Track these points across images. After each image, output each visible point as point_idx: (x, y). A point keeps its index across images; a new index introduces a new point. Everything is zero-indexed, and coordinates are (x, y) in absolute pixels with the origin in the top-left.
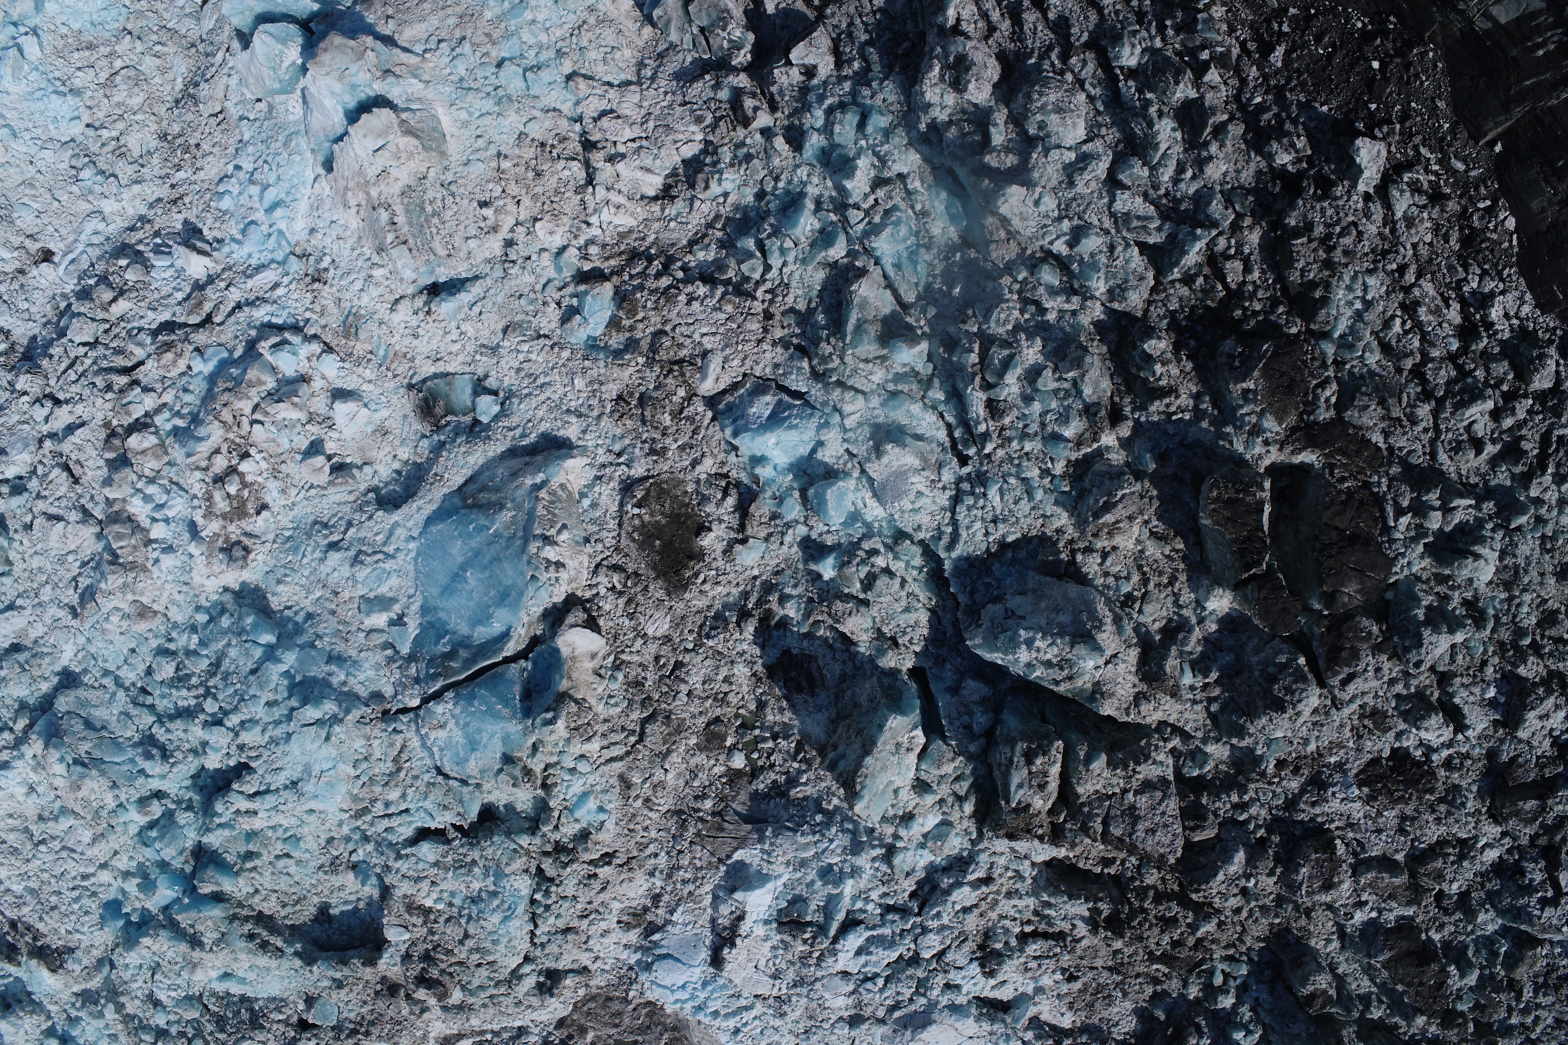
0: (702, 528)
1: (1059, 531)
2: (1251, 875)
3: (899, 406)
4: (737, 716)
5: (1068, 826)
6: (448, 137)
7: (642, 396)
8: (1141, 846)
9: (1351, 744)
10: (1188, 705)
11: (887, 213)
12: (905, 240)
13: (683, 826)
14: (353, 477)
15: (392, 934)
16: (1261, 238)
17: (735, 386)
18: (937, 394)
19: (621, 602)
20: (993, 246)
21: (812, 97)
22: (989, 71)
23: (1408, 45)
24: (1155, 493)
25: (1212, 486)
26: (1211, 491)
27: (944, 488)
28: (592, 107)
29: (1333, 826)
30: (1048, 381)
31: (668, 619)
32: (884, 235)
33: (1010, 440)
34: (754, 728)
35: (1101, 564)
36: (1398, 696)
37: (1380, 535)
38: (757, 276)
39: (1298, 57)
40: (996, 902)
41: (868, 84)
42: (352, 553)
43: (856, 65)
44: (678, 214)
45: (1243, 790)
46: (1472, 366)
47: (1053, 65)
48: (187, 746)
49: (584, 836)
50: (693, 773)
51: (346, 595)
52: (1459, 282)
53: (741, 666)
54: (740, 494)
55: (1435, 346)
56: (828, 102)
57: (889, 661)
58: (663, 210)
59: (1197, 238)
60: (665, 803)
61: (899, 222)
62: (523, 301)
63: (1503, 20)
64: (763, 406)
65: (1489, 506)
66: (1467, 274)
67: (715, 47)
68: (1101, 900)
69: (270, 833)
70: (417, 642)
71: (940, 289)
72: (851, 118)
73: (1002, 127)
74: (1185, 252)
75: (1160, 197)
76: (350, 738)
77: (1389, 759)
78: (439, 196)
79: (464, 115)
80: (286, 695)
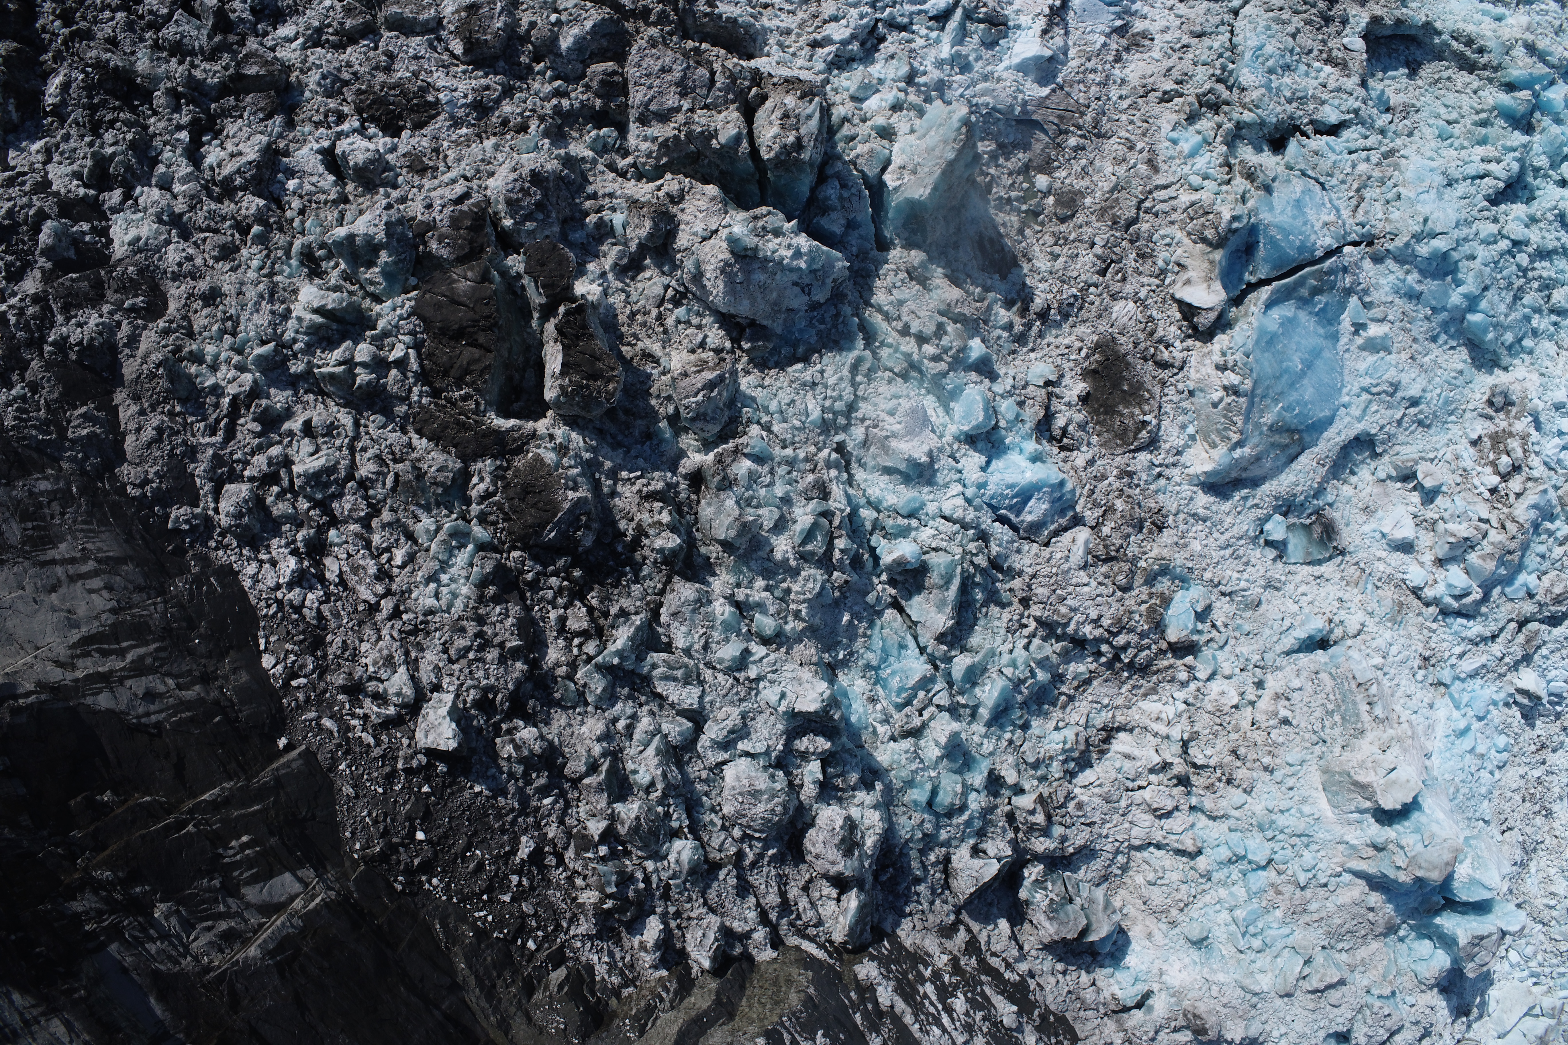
0: (1084, 399)
1: (747, 372)
2: (553, 25)
3: (909, 501)
4: (1042, 224)
5: (747, 83)
6: (1321, 788)
7: (1140, 531)
8: (678, 55)
9: (446, 144)
10: (619, 193)
11: (908, 703)
12: (893, 673)
13: (1096, 124)
14: (1396, 467)
15: (1359, 44)
16: (546, 654)
17: (1057, 533)
18: (867, 514)
19: (1160, 333)
20: (815, 659)
21: (978, 824)
22: (821, 838)
23: (384, 856)
24: (653, 402)
25: (613, 395)
26: (615, 389)
27: (863, 420)
28: (1179, 821)
29: (463, 67)
30: (768, 516)
31: (1114, 316)
32: (917, 677)
33: (807, 459)
34: (1026, 212)
35: (706, 336)
36: (395, 187)
37: (424, 341)
38: (1036, 641)
39: (502, 846)
40: (801, 25)
41: (925, 835)
42: (1399, 395)
43: (932, 858)
44: (1099, 712)
45: (557, 110)
46: (312, 513)
47: (751, 847)
48: (1542, 225)
49: (1192, 118)
50: (1085, 172)
51: (1404, 356)
52: (327, 601)
53: (1043, 268)
54: (1049, 430)
55: (356, 534)
56: (965, 817)
57: (916, 256)
58: (1113, 717)
59: (619, 653)
60: (1113, 146)
61: (899, 692)
62: (1247, 627)
63: (288, 876)
64: (1035, 510)
65: (297, 367)
66: (318, 609)
67: (1059, 882)
68: (706, 15)
69: (1466, 143)
70: (1342, 307)
71: (860, 621)
72: (945, 799)
73: (808, 780)
74: (631, 639)
75: (647, 703)
76: (1404, 221)
77: (403, 128)
78: (1327, 731)
79: (1306, 809)
80: (1460, 264)
